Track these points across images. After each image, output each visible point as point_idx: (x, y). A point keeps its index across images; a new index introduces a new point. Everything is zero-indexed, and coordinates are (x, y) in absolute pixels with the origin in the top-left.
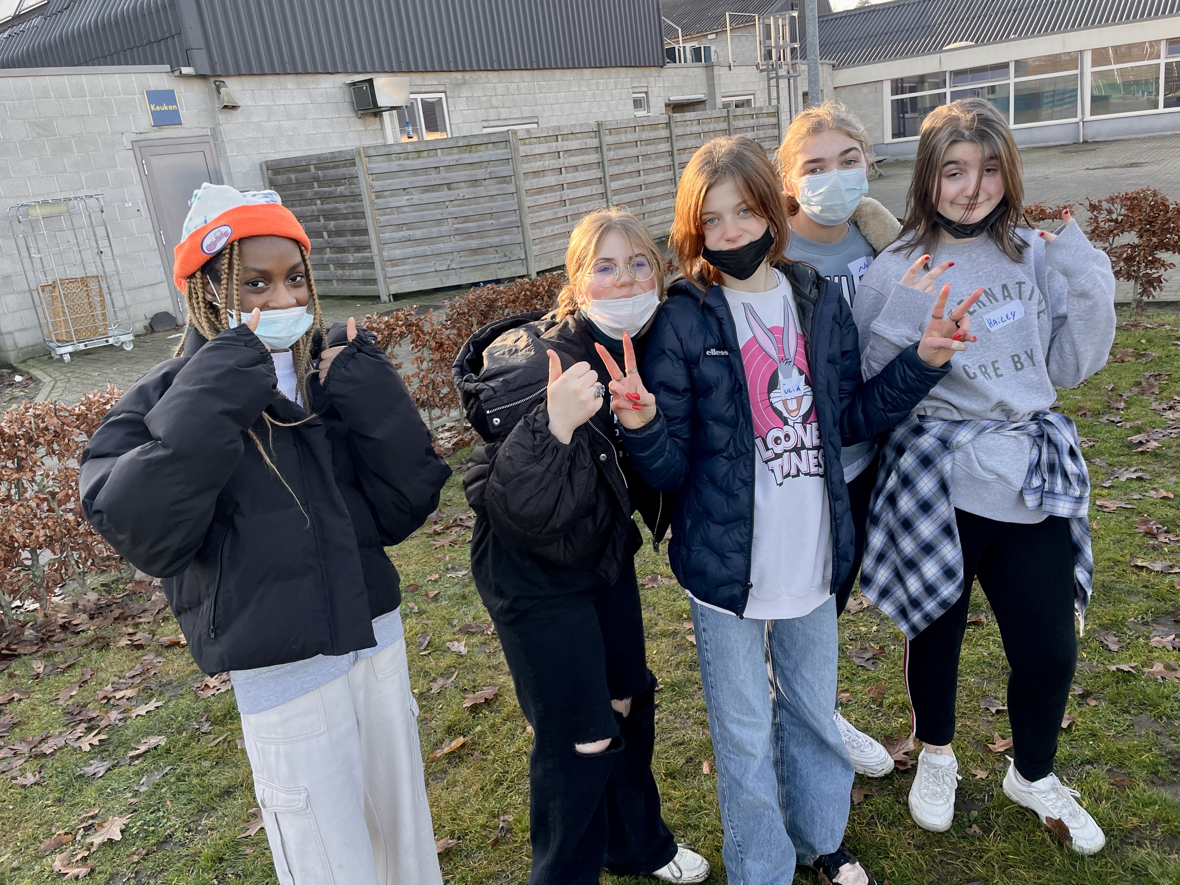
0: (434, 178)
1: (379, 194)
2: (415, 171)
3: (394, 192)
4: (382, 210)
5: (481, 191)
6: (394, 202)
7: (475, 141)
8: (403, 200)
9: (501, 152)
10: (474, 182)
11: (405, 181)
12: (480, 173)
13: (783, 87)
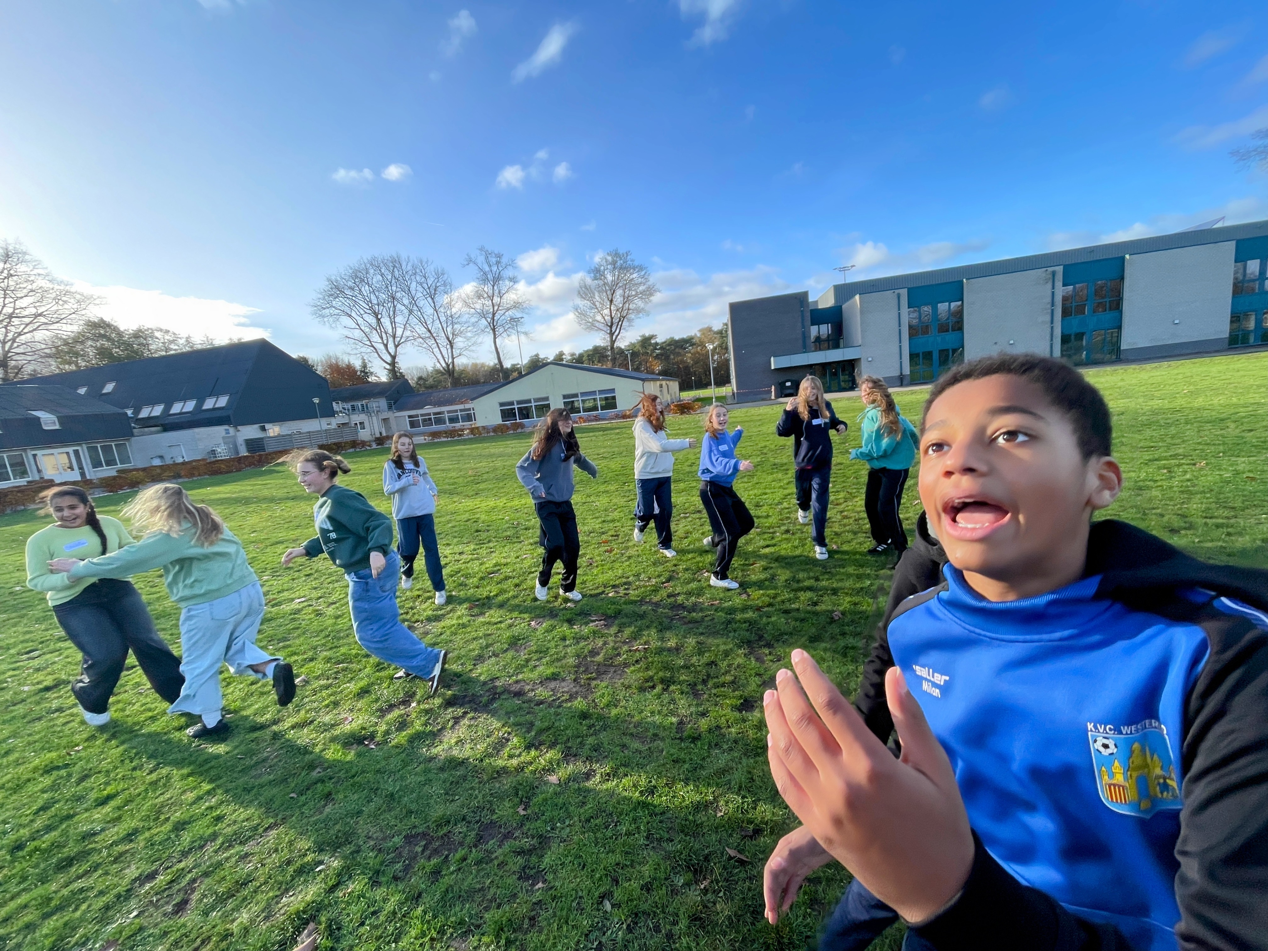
13: (374, 418)
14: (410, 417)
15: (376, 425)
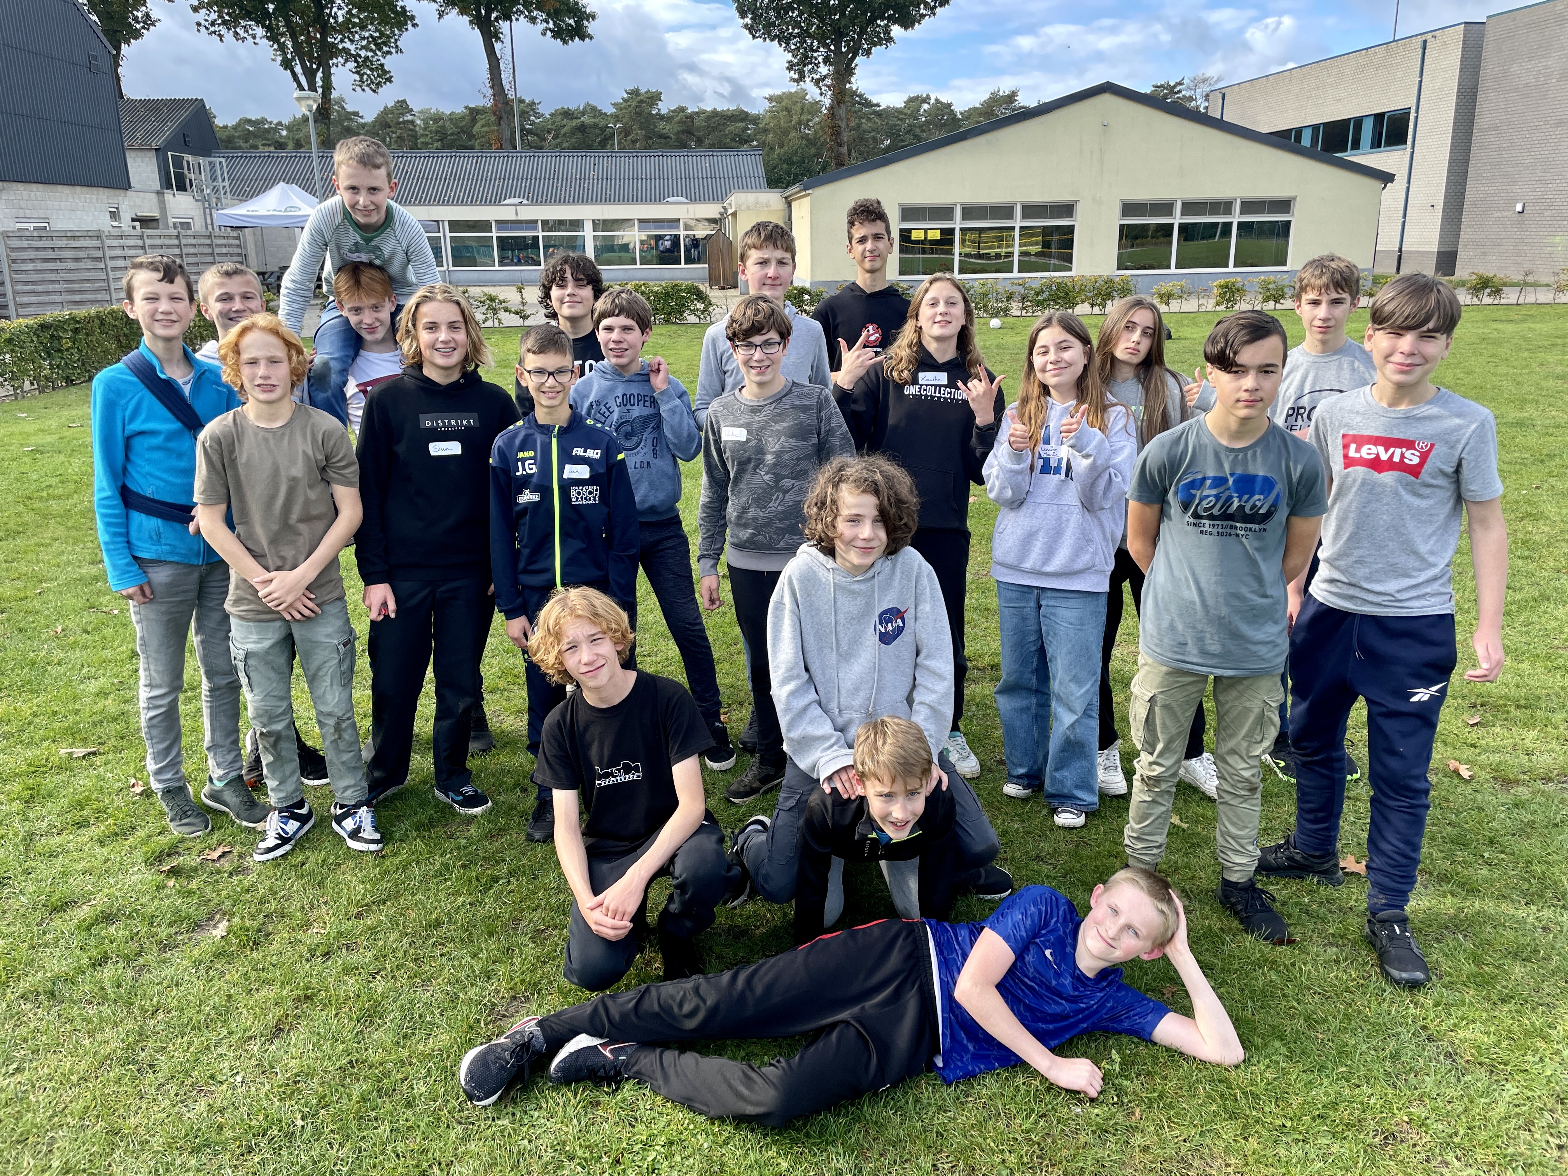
0: (50, 255)
1: (14, 261)
2: (37, 249)
3: (24, 261)
4: (16, 272)
5: (82, 265)
6: (24, 267)
7: (78, 234)
8: (30, 266)
9: (96, 243)
10: (77, 259)
11: (32, 255)
12: (81, 254)
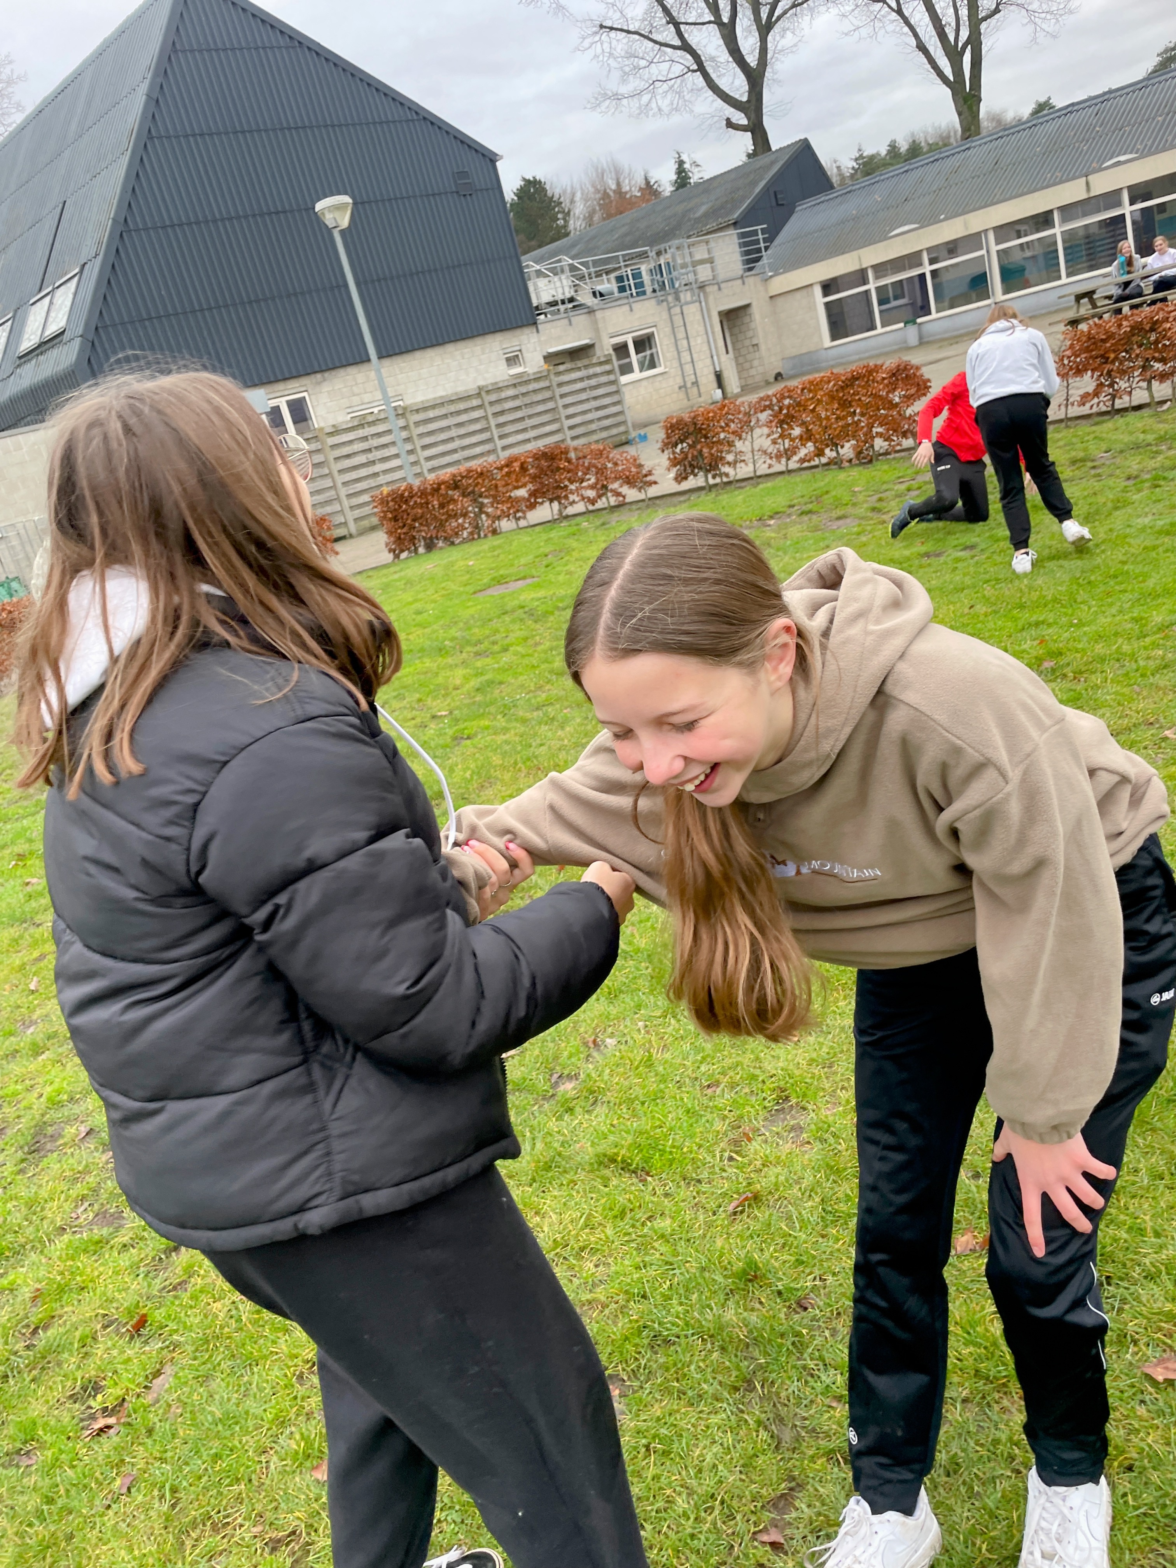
13: (692, 312)
14: (828, 287)
15: (698, 342)
